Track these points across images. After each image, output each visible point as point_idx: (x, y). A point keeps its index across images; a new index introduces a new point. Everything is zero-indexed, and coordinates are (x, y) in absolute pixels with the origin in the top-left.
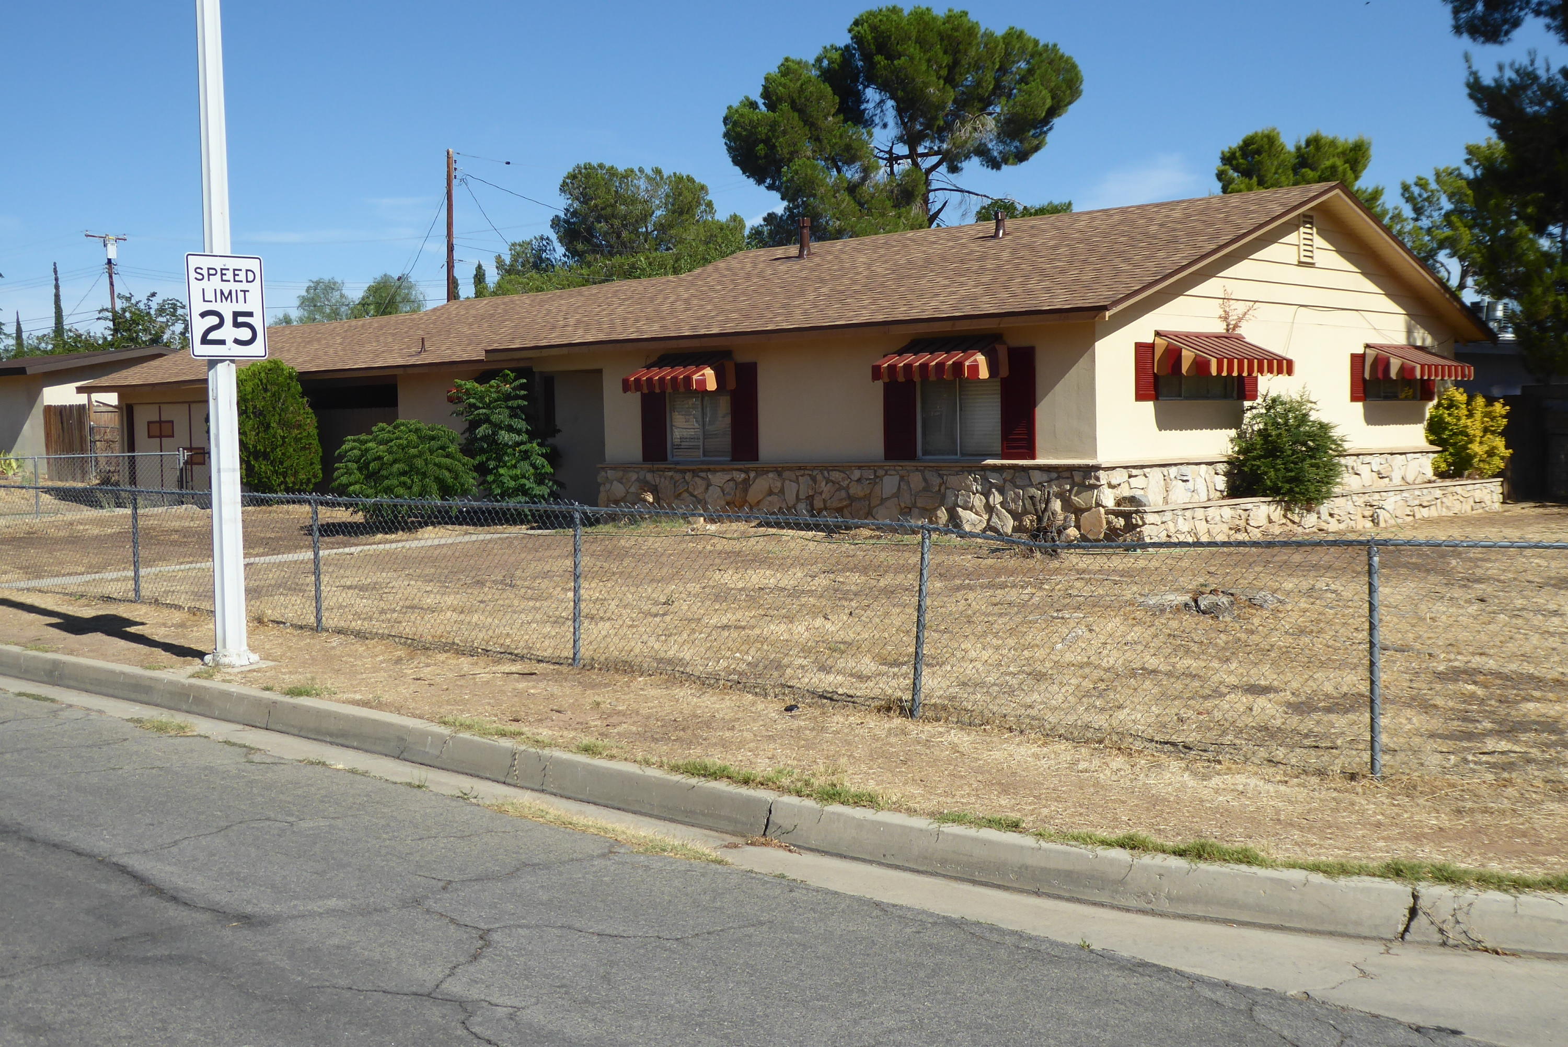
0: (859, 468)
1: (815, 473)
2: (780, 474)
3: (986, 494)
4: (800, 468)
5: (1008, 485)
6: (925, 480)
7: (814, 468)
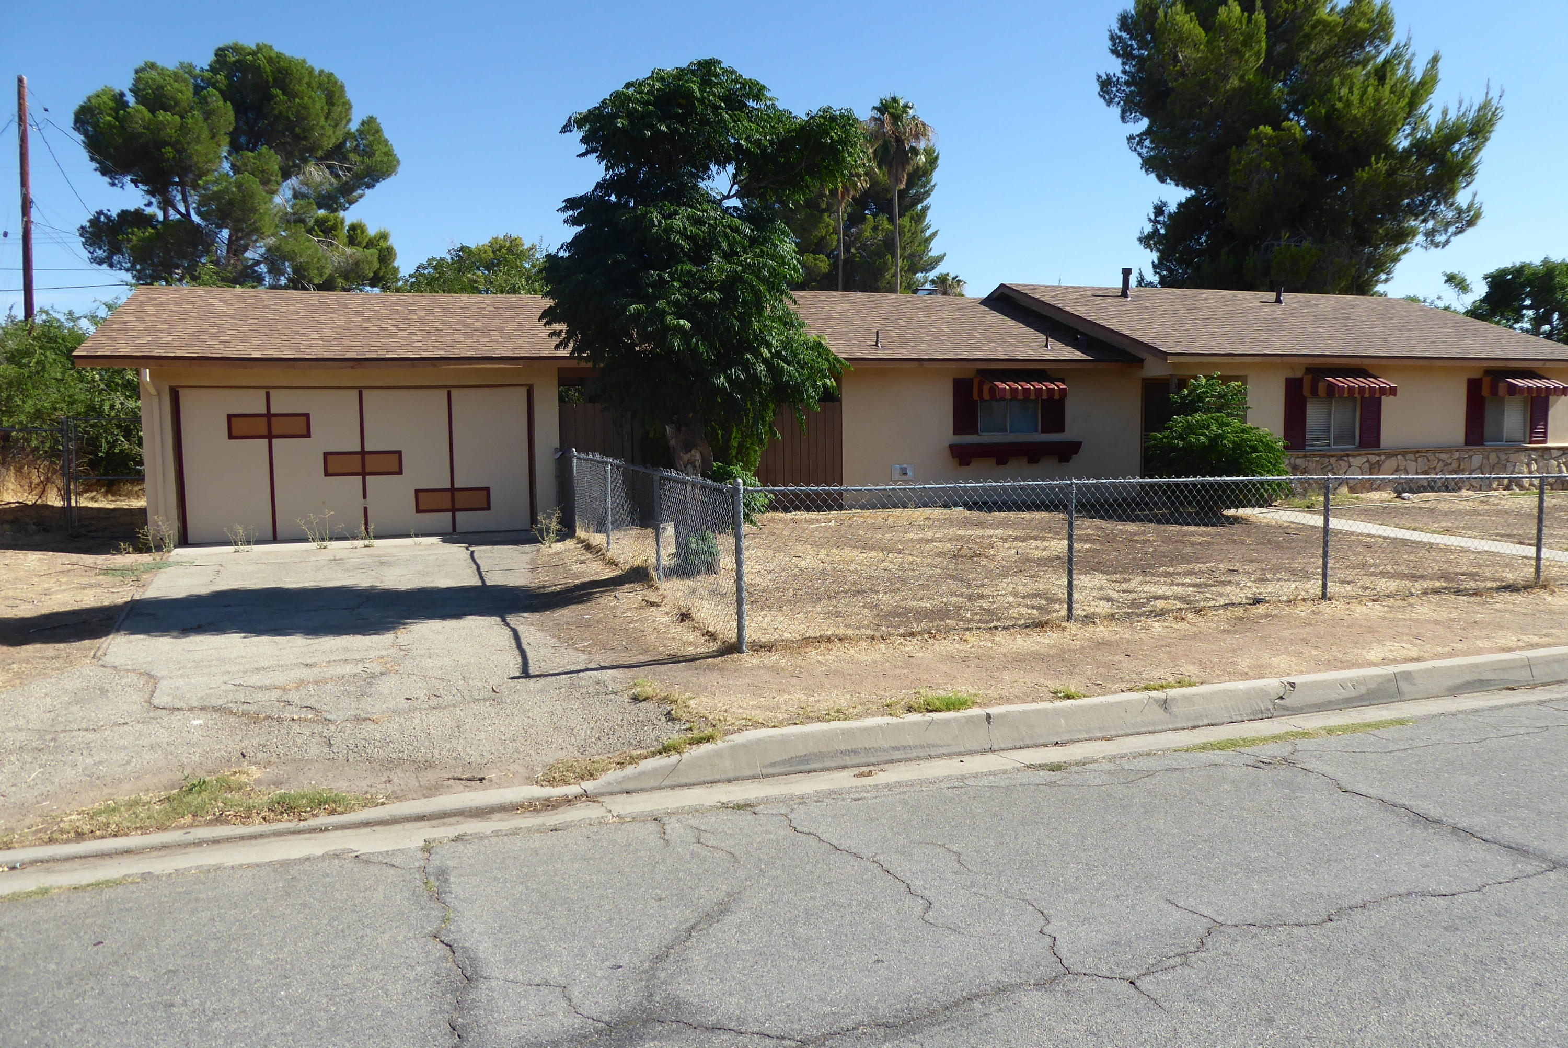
0: (1457, 451)
1: (1428, 455)
2: (1404, 456)
3: (1528, 465)
4: (1418, 452)
5: (1540, 460)
6: (1498, 457)
7: (1427, 452)
